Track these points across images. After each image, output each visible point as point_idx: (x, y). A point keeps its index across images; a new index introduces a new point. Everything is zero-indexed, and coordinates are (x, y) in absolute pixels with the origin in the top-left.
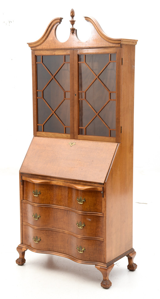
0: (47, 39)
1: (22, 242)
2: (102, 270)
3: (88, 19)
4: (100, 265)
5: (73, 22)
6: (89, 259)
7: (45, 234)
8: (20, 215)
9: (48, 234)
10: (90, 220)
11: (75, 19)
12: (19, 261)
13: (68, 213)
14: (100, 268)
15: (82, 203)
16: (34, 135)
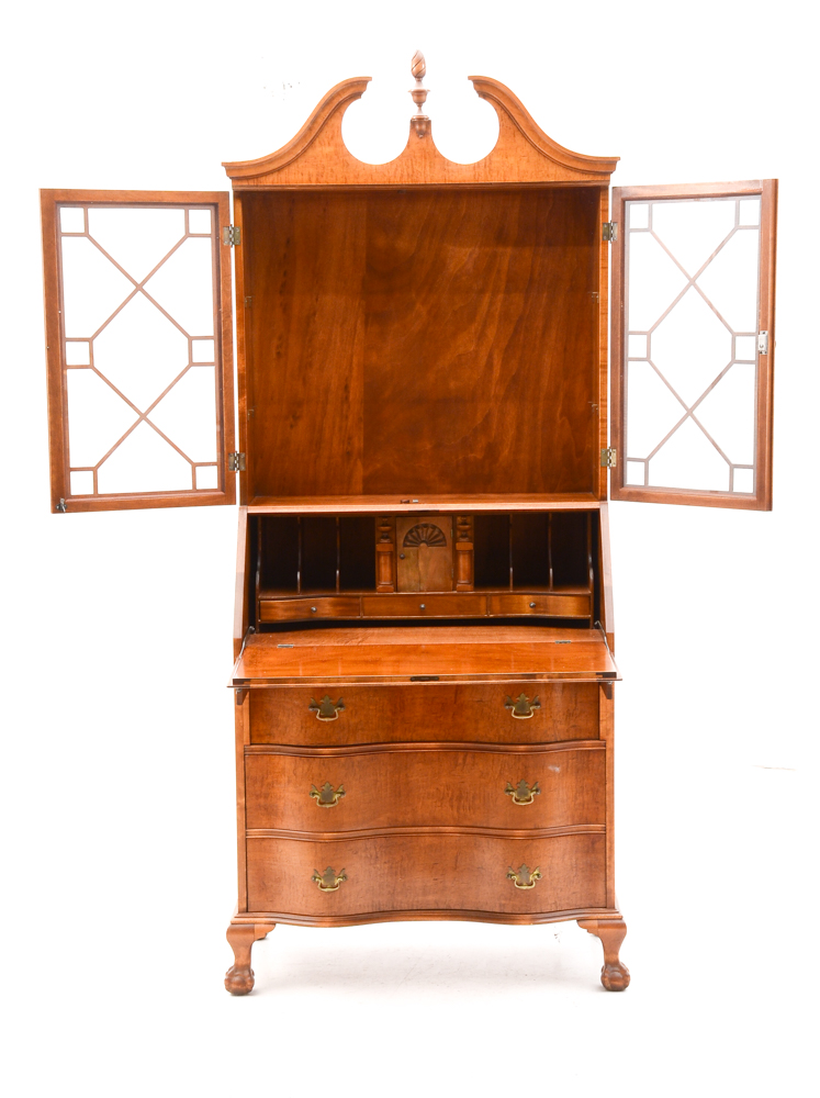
0: (310, 153)
1: (245, 906)
2: (606, 930)
3: (486, 89)
4: (595, 916)
5: (419, 96)
6: (555, 903)
7: (363, 855)
8: (238, 804)
9: (373, 852)
10: (558, 769)
11: (425, 84)
12: (236, 979)
13: (460, 761)
14: (600, 926)
15: (529, 714)
16: (242, 504)
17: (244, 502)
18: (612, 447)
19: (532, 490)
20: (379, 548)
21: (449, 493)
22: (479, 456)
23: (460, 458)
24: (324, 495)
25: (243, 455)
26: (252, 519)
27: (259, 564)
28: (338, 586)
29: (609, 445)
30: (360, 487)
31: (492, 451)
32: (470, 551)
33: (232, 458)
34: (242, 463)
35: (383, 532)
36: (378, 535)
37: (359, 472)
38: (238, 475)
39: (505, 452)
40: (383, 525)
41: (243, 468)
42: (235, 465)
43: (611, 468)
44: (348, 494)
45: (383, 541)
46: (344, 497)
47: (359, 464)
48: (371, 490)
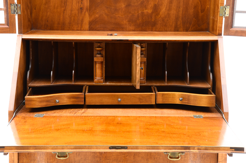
15: (178, 158)
16: (19, 33)
17: (20, 32)
18: (227, 5)
19: (176, 30)
20: (95, 59)
21: (133, 31)
22: (150, 11)
23: (140, 12)
24: (69, 30)
25: (19, 5)
26: (25, 42)
27: (30, 66)
28: (73, 79)
29: (225, 4)
30: (87, 26)
31: (156, 9)
32: (145, 62)
33: (13, 7)
34: (19, 9)
35: (98, 51)
36: (95, 52)
37: (87, 19)
38: (16, 17)
39: (163, 10)
40: (98, 47)
41: (19, 13)
42: (15, 11)
43: (226, 17)
44: (81, 30)
45: (98, 56)
46: (78, 32)
47: (87, 14)
48: (92, 28)
